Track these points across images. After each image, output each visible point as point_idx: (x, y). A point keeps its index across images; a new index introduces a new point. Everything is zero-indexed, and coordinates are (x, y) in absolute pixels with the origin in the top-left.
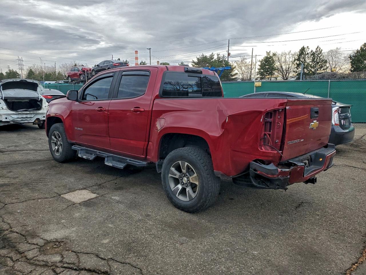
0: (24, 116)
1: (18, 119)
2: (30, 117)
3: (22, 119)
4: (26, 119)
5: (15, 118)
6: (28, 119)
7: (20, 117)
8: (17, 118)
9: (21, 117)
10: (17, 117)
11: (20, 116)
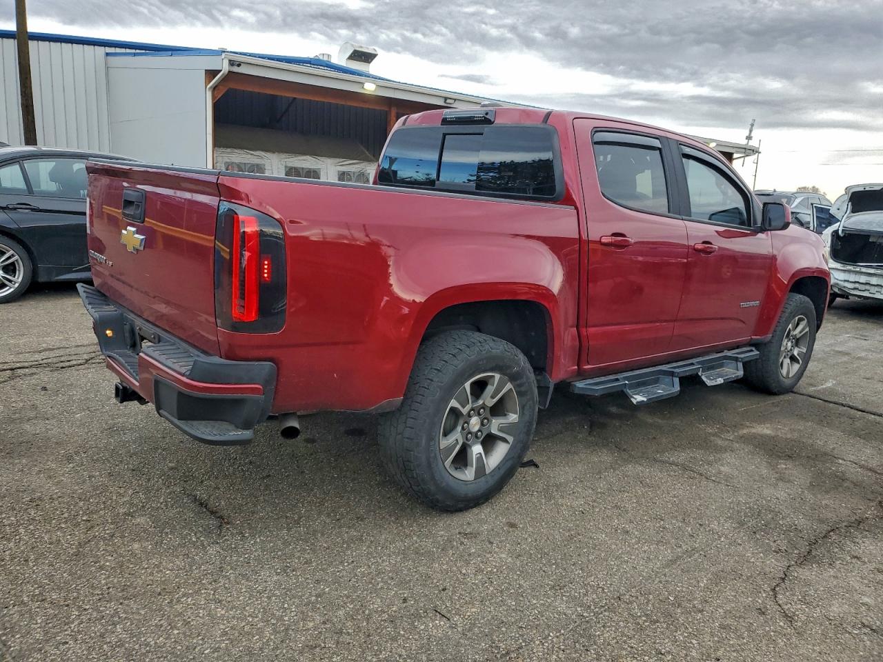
0: (863, 279)
1: (846, 284)
2: (878, 285)
3: (857, 285)
4: (867, 287)
5: (841, 281)
6: (873, 290)
7: (850, 280)
8: (845, 281)
9: (853, 281)
10: (843, 279)
11: (852, 278)
